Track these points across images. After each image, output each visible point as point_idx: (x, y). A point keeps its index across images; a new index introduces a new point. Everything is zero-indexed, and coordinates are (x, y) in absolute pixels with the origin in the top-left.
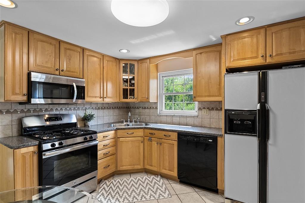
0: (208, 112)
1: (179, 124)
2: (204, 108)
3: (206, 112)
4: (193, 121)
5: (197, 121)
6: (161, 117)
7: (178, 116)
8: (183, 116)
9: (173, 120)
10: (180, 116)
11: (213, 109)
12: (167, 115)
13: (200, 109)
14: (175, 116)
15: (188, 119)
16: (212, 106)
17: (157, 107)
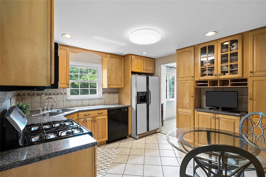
0: (108, 95)
1: (89, 105)
2: (106, 92)
3: (107, 95)
4: (99, 102)
5: (102, 101)
6: (72, 102)
7: (88, 99)
8: (92, 99)
9: (84, 103)
10: (89, 99)
11: (111, 93)
12: (78, 100)
13: (103, 93)
14: (86, 99)
15: (96, 101)
16: (110, 91)
17: (67, 92)
